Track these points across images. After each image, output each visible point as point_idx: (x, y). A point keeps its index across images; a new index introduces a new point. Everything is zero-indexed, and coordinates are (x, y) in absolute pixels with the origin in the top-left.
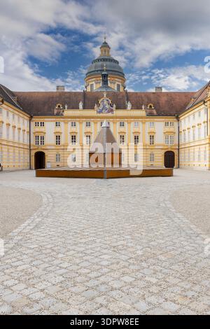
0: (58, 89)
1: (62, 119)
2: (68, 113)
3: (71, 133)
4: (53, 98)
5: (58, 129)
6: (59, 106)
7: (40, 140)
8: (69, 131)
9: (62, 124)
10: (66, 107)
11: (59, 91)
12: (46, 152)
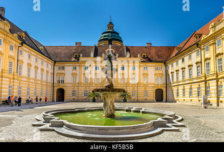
0: (76, 44)
2: (82, 59)
5: (75, 72)
6: (76, 56)
7: (61, 80)
8: (83, 73)
9: (77, 68)
10: (81, 55)
11: (78, 45)
12: (65, 88)
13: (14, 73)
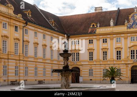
0: (96, 10)
1: (94, 37)
2: (100, 30)
3: (102, 49)
4: (90, 18)
5: (91, 46)
6: (93, 25)
7: (76, 57)
8: (101, 47)
9: (95, 41)
10: (98, 25)
11: (97, 11)
12: (80, 67)
13: (20, 54)
